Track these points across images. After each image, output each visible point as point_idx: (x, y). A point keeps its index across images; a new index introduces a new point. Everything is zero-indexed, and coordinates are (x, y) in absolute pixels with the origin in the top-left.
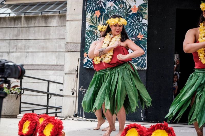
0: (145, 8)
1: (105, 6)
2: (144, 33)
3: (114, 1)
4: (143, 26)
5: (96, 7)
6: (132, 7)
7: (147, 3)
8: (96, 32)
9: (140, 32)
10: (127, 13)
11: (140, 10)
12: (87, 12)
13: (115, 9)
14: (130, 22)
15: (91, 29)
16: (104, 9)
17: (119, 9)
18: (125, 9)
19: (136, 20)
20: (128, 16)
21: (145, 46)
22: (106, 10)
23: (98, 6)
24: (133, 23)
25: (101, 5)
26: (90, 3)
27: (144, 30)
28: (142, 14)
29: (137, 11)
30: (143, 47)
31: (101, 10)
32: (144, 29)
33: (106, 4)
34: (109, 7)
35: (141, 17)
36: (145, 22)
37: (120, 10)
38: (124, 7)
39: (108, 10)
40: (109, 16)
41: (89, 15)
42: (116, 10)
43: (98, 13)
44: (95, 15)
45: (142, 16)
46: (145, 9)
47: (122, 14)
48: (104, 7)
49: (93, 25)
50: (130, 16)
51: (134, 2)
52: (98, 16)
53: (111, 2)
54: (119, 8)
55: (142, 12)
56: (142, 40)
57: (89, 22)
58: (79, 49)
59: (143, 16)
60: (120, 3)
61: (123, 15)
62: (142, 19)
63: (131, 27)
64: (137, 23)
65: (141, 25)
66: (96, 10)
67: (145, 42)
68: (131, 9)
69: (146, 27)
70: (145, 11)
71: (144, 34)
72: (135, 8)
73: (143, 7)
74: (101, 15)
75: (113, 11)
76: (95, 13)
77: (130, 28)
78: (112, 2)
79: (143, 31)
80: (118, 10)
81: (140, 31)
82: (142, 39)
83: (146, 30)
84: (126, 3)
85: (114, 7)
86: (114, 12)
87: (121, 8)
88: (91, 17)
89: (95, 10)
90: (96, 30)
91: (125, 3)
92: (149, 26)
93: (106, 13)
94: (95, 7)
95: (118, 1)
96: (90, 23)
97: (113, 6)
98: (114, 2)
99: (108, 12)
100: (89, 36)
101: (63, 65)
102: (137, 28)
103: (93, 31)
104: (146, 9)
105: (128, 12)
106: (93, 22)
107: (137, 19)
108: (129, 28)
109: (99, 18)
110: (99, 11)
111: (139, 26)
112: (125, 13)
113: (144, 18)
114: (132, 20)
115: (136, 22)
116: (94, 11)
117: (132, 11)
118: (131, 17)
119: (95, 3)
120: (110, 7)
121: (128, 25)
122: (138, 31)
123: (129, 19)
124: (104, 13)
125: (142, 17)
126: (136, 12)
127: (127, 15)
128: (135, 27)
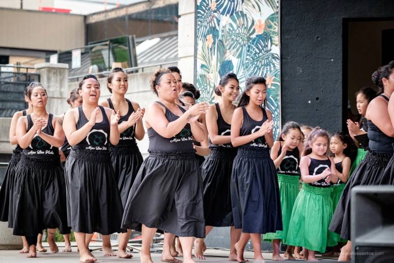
0: (274, 22)
1: (219, 25)
2: (274, 72)
3: (230, 14)
4: (273, 60)
5: (208, 28)
6: (255, 23)
7: (277, 13)
8: (208, 77)
9: (269, 72)
10: (249, 34)
11: (268, 27)
12: (198, 39)
13: (232, 29)
14: (254, 52)
15: (203, 71)
16: (217, 30)
17: (237, 29)
18: (246, 28)
19: (263, 49)
20: (251, 41)
21: (276, 100)
22: (220, 33)
23: (211, 25)
24: (259, 53)
25: (214, 24)
26: (201, 22)
27: (274, 67)
28: (271, 35)
29: (263, 30)
30: (274, 101)
32: (274, 64)
33: (219, 21)
34: (223, 27)
35: (269, 40)
37: (239, 30)
38: (243, 25)
39: (223, 31)
40: (224, 43)
42: (234, 32)
44: (207, 43)
45: (271, 38)
46: (274, 26)
47: (241, 38)
48: (217, 28)
49: (204, 63)
50: (254, 40)
51: (259, 13)
53: (226, 15)
54: (238, 27)
55: (271, 31)
56: (273, 87)
57: (200, 59)
59: (273, 39)
60: (238, 17)
61: (243, 40)
62: (271, 46)
63: (256, 63)
64: (264, 55)
65: (269, 57)
67: (276, 92)
68: (254, 27)
69: (277, 60)
70: (275, 29)
71: (275, 76)
72: (260, 23)
73: (272, 21)
74: (214, 43)
75: (229, 33)
76: (207, 40)
77: (254, 66)
78: (228, 15)
79: (272, 69)
80: (236, 31)
81: (269, 70)
82: (272, 85)
83: (278, 67)
84: (248, 15)
85: (231, 25)
86: (231, 36)
87: (239, 27)
88: (202, 47)
89: (207, 35)
90: (209, 73)
91: (246, 15)
93: (220, 38)
94: (206, 27)
95: (235, 13)
96: (202, 60)
97: (229, 24)
98: (230, 16)
99: (222, 36)
102: (265, 65)
103: (205, 75)
104: (275, 24)
105: (250, 32)
107: (264, 47)
108: (252, 65)
109: (211, 49)
110: (211, 35)
111: (267, 59)
112: (246, 36)
113: (274, 44)
114: (257, 48)
115: (262, 52)
116: (205, 37)
117: (256, 31)
118: (256, 42)
119: (207, 21)
120: (226, 26)
121: (251, 59)
122: (265, 69)
123: (252, 47)
124: (218, 38)
125: (271, 41)
126: (262, 33)
127: (249, 38)
128: (261, 62)
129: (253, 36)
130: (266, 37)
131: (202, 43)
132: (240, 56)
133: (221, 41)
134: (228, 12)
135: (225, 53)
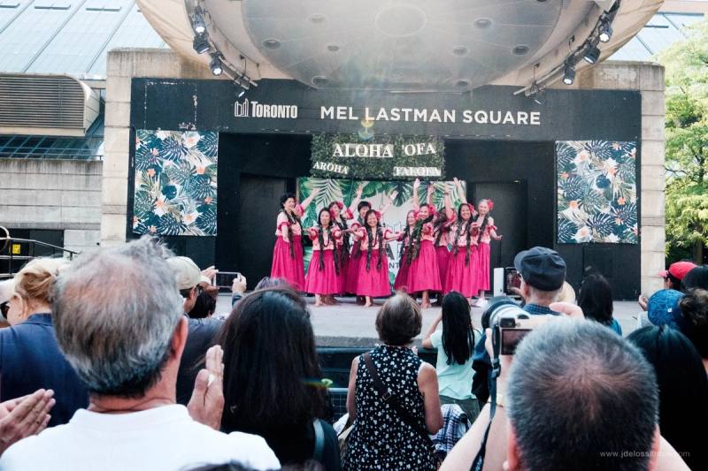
22: (164, 170)
31: (157, 169)
36: (214, 184)
41: (139, 174)
43: (152, 172)
44: (148, 174)
50: (195, 177)
52: (152, 175)
58: (124, 210)
66: (150, 167)
74: (157, 174)
92: (219, 190)
100: (139, 196)
101: (99, 224)
106: (145, 182)
116: (146, 170)
129: (196, 175)
130: (206, 176)
131: (141, 172)
132: (183, 184)
133: (165, 175)
134: (172, 158)
135: (168, 181)
